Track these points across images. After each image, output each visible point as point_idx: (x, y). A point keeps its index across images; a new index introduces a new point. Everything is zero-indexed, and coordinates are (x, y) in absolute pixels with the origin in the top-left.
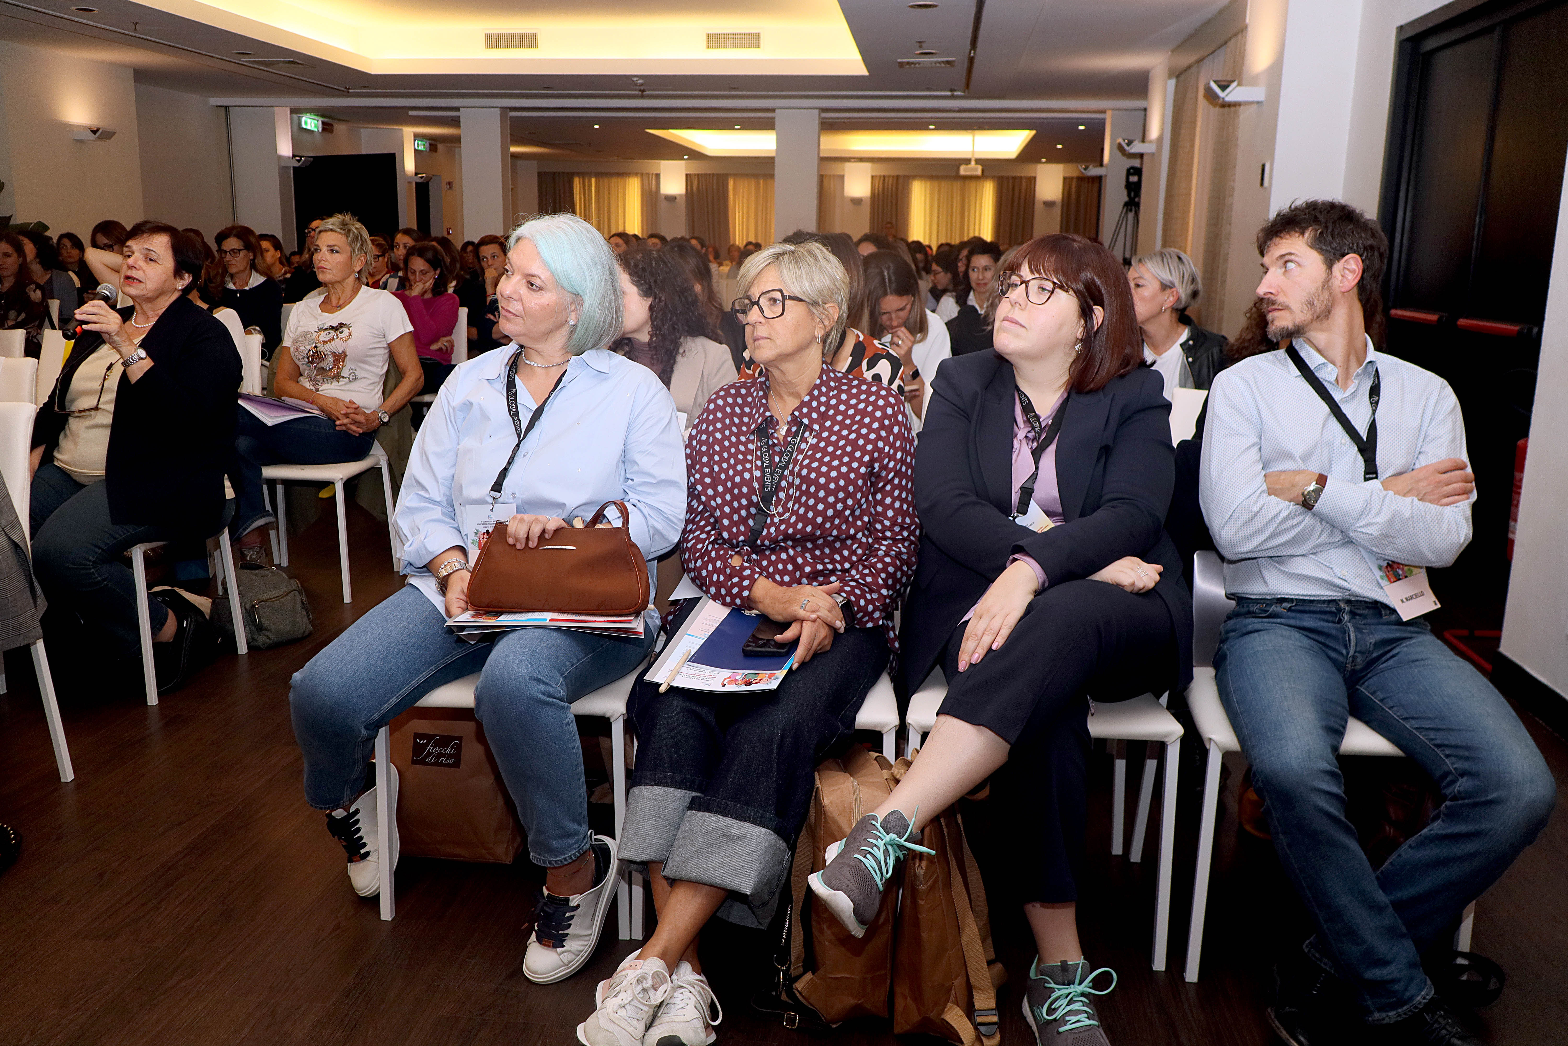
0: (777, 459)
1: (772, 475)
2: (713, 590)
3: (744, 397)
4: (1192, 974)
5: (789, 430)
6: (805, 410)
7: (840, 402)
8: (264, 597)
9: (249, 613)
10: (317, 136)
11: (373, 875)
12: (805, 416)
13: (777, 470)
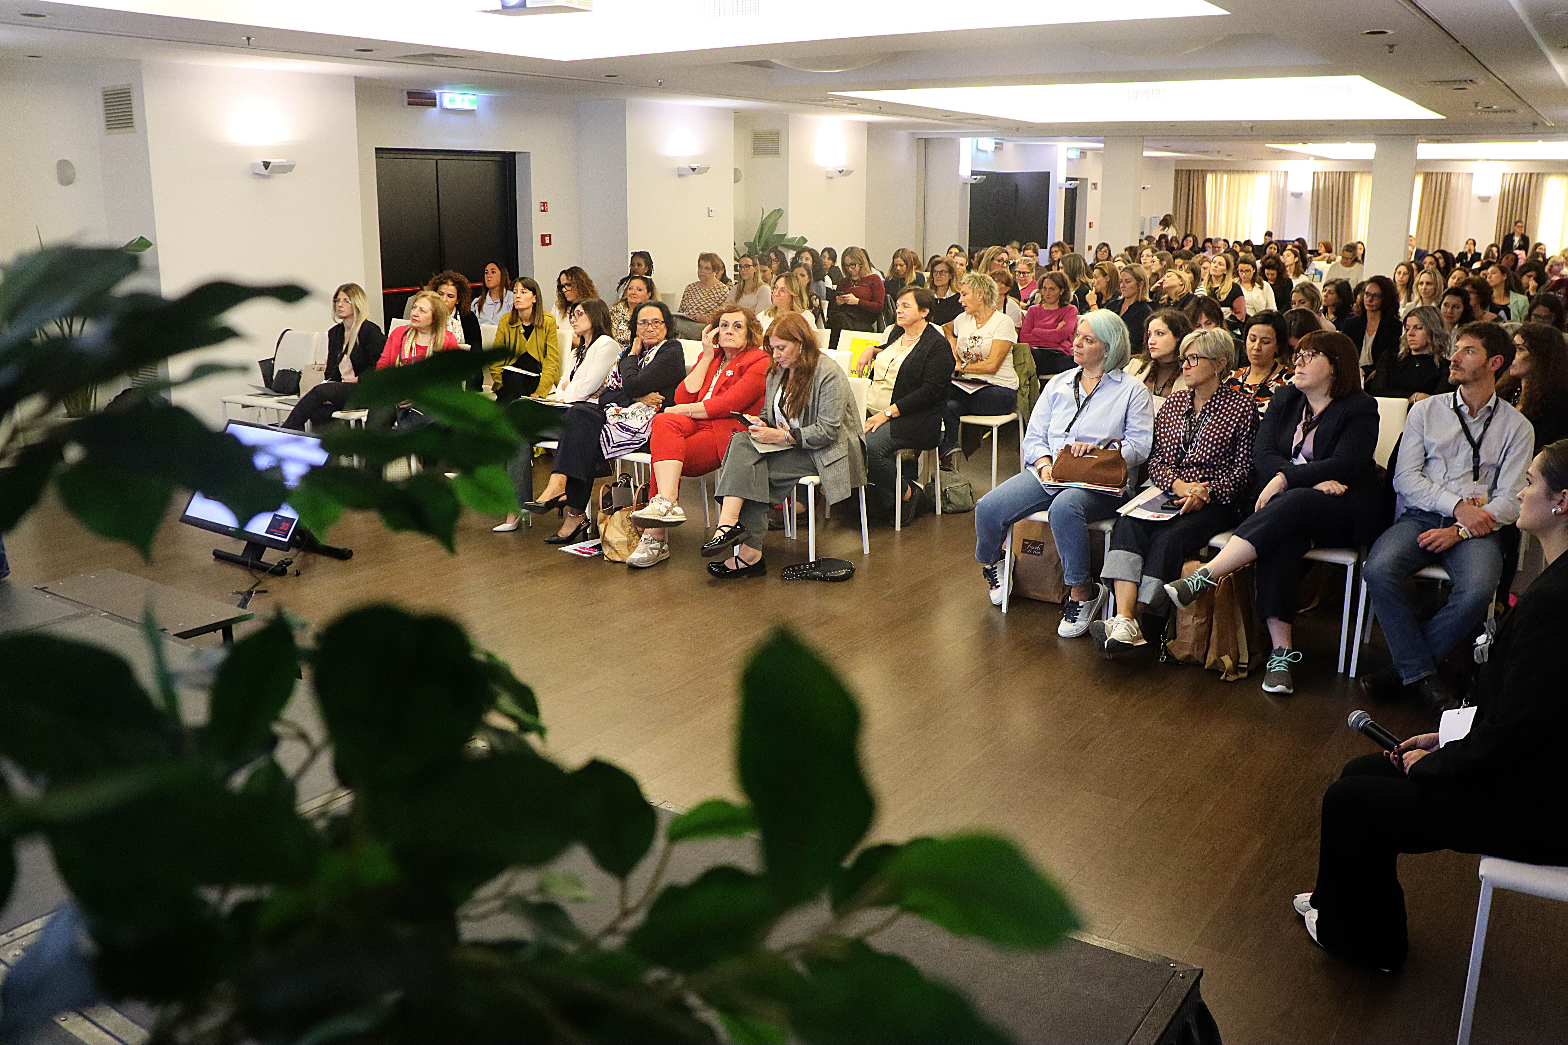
0: (1193, 428)
1: (1190, 435)
2: (1156, 483)
3: (1183, 398)
4: (1352, 674)
5: (1200, 415)
6: (1208, 406)
7: (1225, 403)
8: (952, 486)
9: (944, 493)
10: (990, 154)
11: (1000, 595)
12: (1208, 409)
13: (1192, 433)
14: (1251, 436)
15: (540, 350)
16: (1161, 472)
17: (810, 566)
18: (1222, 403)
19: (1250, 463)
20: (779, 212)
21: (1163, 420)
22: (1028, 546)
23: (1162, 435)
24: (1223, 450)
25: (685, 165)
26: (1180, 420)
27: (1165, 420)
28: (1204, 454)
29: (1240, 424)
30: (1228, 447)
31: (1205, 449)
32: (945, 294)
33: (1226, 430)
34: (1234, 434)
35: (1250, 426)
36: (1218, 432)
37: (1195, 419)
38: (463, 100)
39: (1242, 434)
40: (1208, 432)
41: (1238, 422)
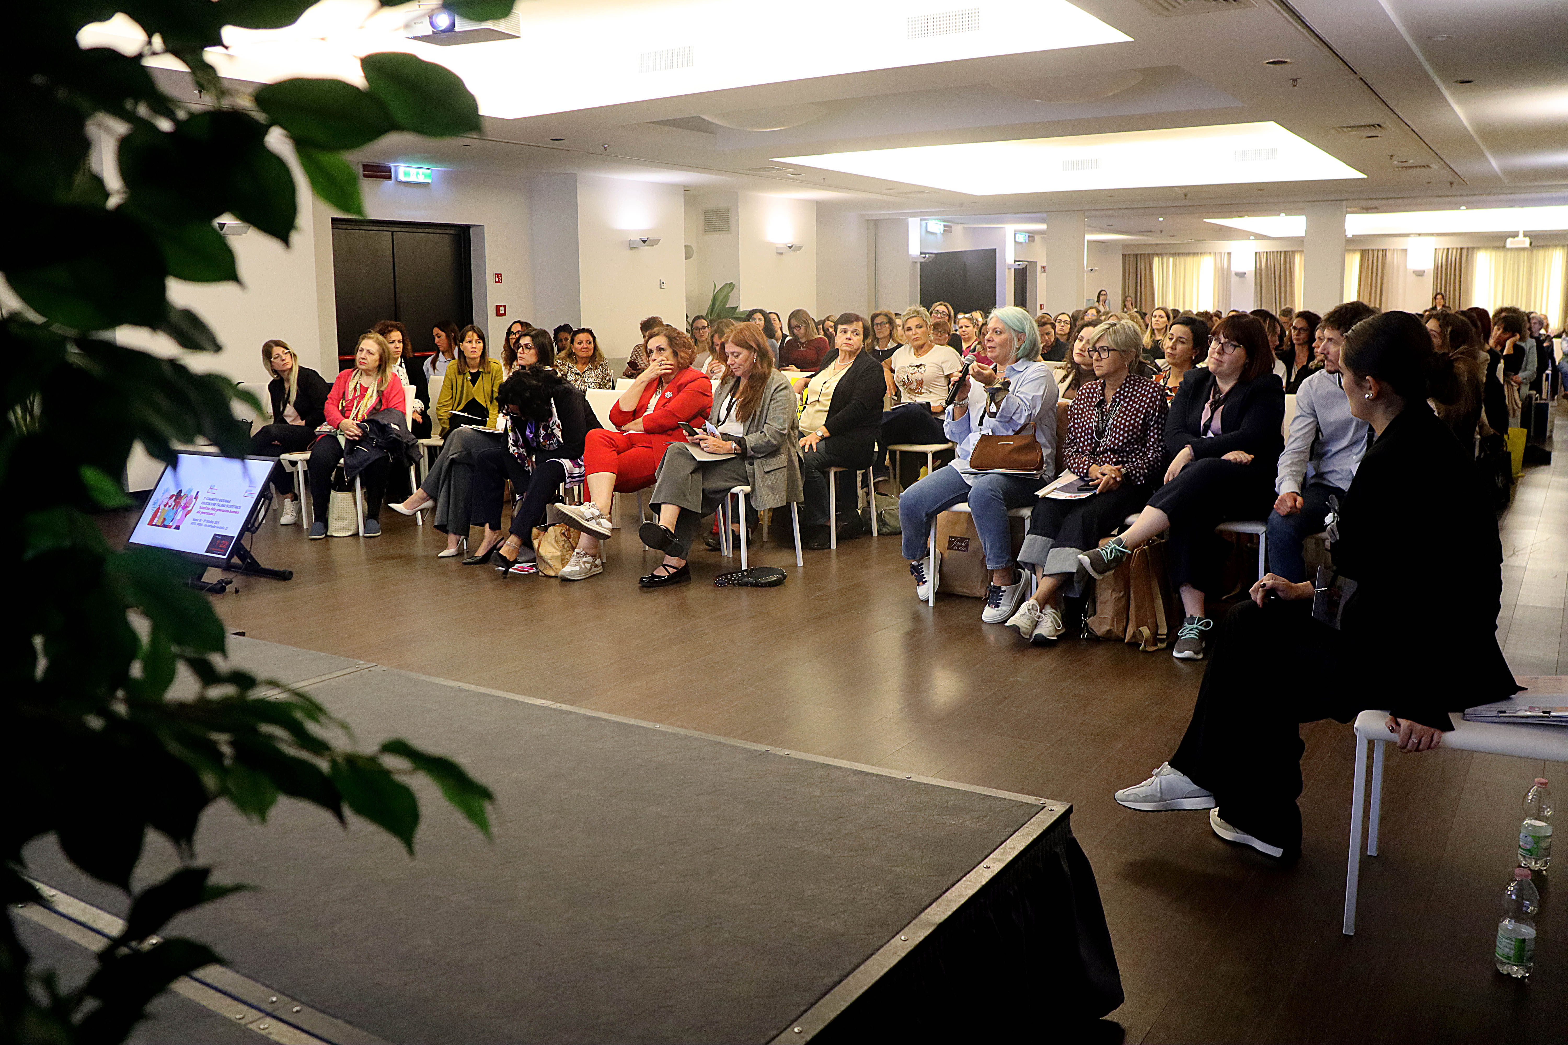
1: (1102, 423)
2: (1073, 469)
3: (1094, 389)
7: (1134, 390)
8: (887, 508)
9: (879, 515)
10: (939, 236)
11: (927, 591)
12: (1117, 397)
13: (1105, 422)
14: (1160, 420)
15: (486, 396)
16: (1076, 460)
17: (743, 575)
18: (1131, 390)
19: (1161, 446)
20: (731, 286)
21: (1076, 411)
22: (954, 543)
23: (1076, 426)
24: (1135, 436)
25: (636, 238)
26: (1092, 411)
27: (1078, 411)
28: (1117, 441)
29: (1149, 409)
30: (1139, 433)
31: (1117, 436)
32: (886, 346)
33: (1137, 417)
34: (1144, 420)
35: (1159, 411)
36: (1128, 419)
37: (1106, 409)
38: (418, 174)
39: (1151, 420)
40: (1119, 419)
41: (1147, 407)
